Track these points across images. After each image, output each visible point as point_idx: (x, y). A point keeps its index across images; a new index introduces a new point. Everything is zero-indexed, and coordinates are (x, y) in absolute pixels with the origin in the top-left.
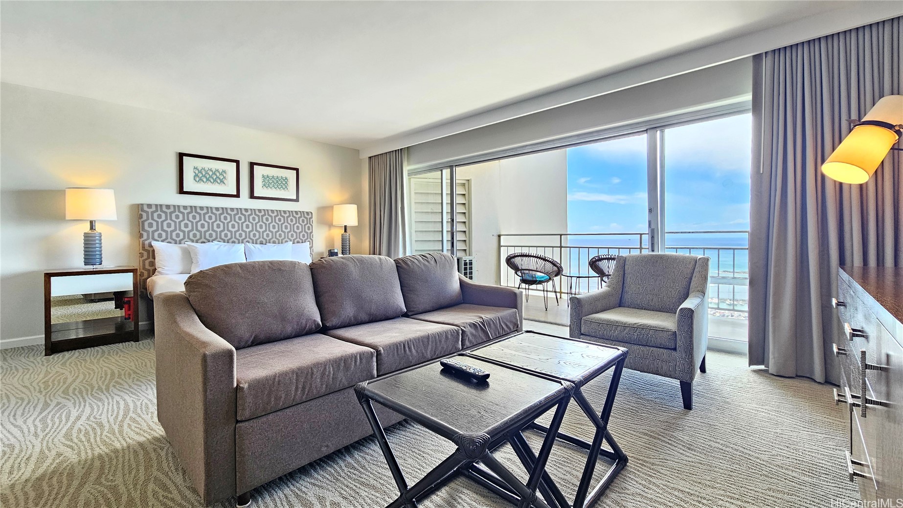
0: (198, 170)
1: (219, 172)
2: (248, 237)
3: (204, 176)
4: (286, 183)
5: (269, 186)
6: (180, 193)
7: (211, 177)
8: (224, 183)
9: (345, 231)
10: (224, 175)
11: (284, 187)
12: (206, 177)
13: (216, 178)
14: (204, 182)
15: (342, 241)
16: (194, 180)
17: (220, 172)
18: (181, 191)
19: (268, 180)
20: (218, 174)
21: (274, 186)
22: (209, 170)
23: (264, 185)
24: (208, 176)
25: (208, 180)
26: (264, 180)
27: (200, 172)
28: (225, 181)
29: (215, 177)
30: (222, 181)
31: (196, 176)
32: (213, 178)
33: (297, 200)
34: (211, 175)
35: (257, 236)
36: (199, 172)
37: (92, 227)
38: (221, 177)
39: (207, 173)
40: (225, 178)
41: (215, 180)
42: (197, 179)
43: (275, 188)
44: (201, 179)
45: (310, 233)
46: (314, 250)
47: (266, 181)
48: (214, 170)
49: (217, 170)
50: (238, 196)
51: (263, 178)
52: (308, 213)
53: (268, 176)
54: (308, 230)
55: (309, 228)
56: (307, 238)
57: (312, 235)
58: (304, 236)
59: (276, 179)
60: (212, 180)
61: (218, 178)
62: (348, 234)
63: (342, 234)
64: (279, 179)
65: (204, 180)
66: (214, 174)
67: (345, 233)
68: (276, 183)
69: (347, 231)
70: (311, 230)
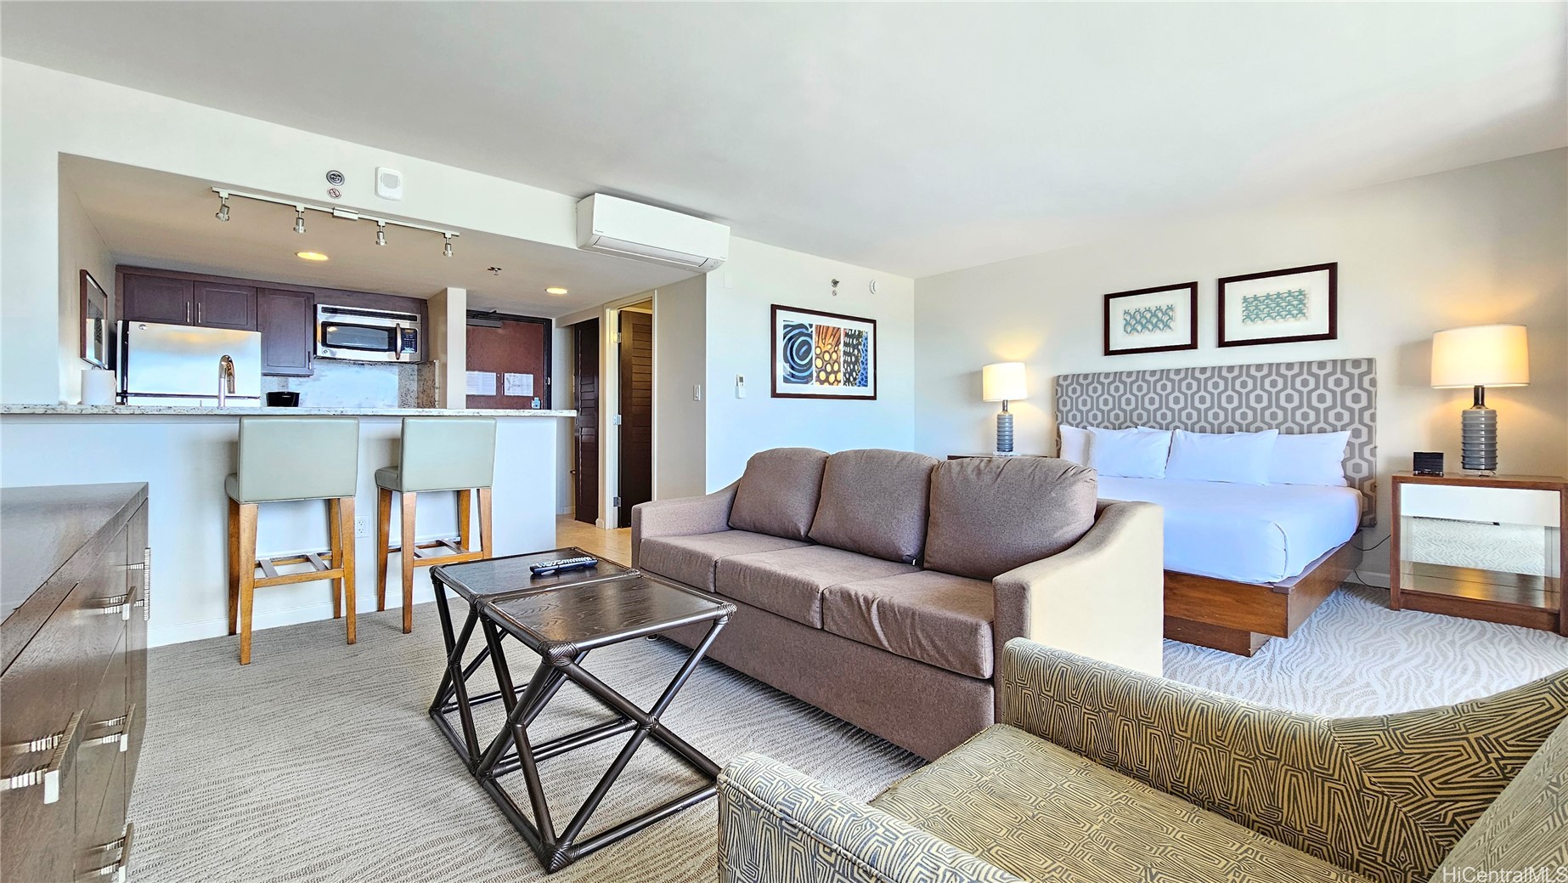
0: (1130, 314)
1: (1162, 311)
2: (1203, 420)
3: (1139, 322)
4: (1301, 302)
5: (1257, 315)
6: (1106, 355)
7: (1149, 321)
8: (1170, 328)
9: (1476, 403)
10: (1171, 313)
11: (1295, 312)
12: (1141, 324)
13: (1156, 322)
14: (1138, 332)
15: (1464, 431)
17: (1164, 310)
18: (1108, 352)
19: (1257, 306)
20: (1160, 315)
21: (1269, 315)
22: (1147, 310)
23: (1248, 317)
24: (1144, 321)
25: (1144, 327)
26: (1247, 307)
27: (1133, 317)
28: (1172, 324)
29: (1154, 320)
30: (1167, 326)
31: (1127, 323)
32: (1152, 323)
33: (1332, 335)
34: (1149, 318)
35: (1222, 418)
36: (1131, 318)
37: (1005, 410)
38: (1165, 318)
39: (1143, 316)
40: (1171, 318)
41: (1155, 326)
42: (1129, 329)
43: (1273, 319)
44: (1134, 329)
45: (1362, 410)
46: (1378, 451)
47: (1252, 308)
48: (1153, 309)
49: (1159, 309)
50: (1193, 345)
51: (1244, 305)
52: (1356, 363)
53: (1256, 298)
54: (1354, 402)
55: (1356, 399)
56: (1352, 422)
57: (1367, 415)
58: (1339, 417)
59: (1275, 299)
60: (1150, 327)
61: (1160, 320)
62: (1486, 412)
63: (1464, 412)
64: (1281, 298)
65: (1139, 328)
66: (1154, 315)
67: (1474, 409)
68: (1275, 307)
69: (1483, 404)
70: (1364, 403)
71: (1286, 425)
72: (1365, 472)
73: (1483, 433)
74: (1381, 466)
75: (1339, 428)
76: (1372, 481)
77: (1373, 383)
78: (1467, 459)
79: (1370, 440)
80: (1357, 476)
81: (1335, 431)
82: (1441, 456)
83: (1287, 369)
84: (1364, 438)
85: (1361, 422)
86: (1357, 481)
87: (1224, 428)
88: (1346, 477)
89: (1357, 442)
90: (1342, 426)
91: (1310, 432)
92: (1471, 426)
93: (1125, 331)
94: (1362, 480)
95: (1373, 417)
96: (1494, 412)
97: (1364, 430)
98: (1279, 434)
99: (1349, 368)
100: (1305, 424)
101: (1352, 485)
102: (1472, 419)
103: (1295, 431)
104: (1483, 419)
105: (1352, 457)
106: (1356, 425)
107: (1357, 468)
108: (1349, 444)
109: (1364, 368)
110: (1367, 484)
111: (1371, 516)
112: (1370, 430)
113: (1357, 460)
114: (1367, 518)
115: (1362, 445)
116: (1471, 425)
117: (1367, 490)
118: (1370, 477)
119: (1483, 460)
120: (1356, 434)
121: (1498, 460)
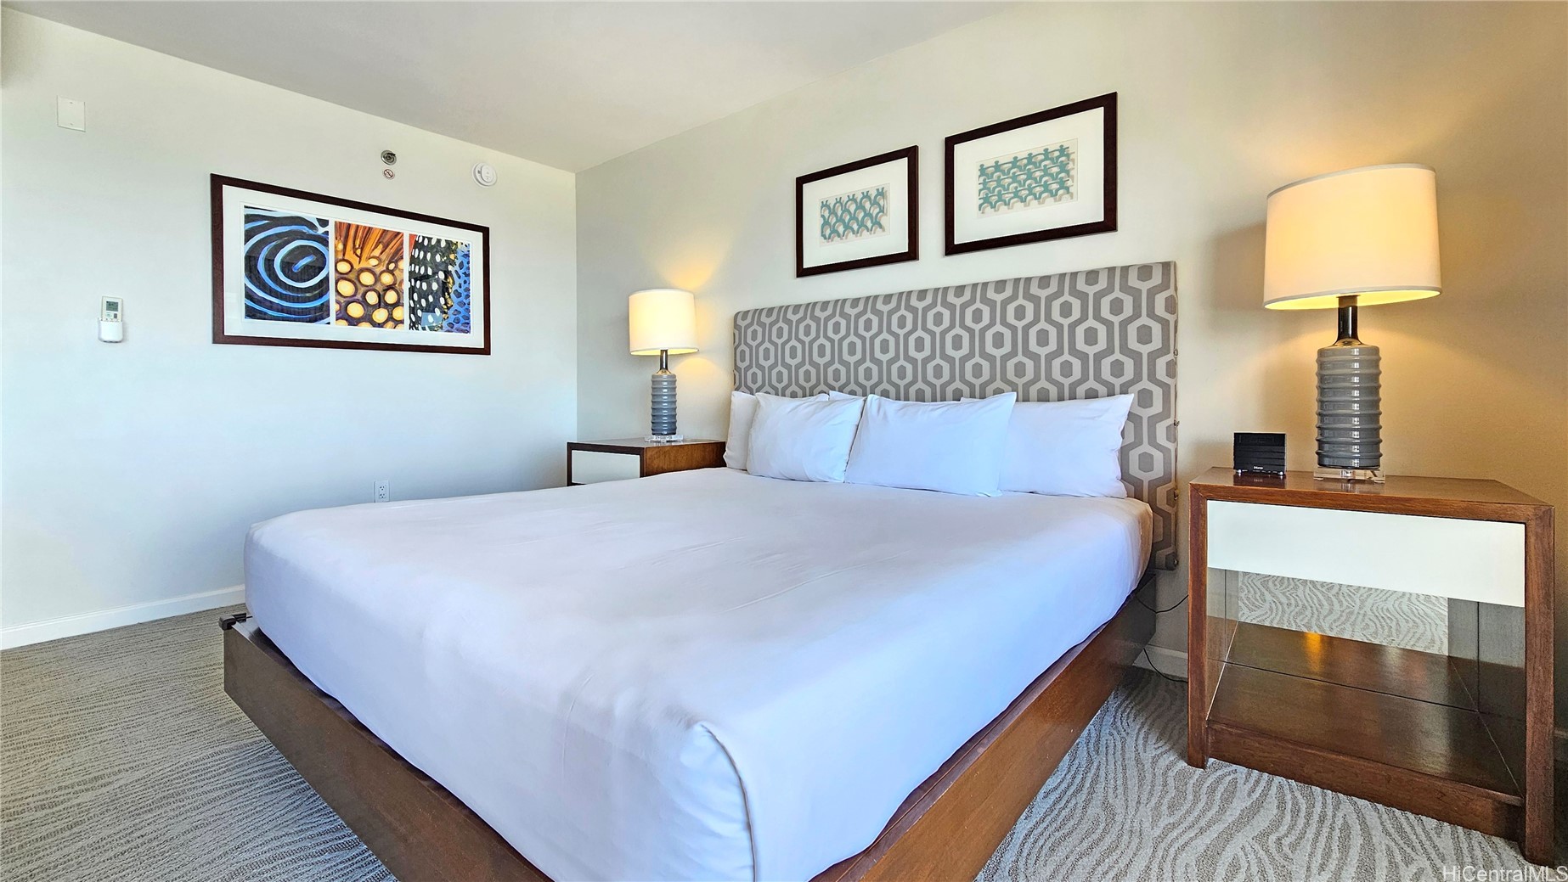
0: (829, 207)
1: (870, 199)
3: (840, 220)
4: (1064, 168)
5: (1000, 196)
6: (798, 277)
7: (853, 218)
8: (881, 227)
10: (881, 203)
11: (1055, 186)
12: (844, 222)
13: (864, 218)
14: (839, 236)
15: (1322, 390)
16: (822, 235)
17: (874, 197)
18: (802, 272)
19: (999, 180)
20: (868, 206)
21: (1017, 195)
22: (850, 200)
23: (986, 200)
24: (847, 218)
25: (847, 227)
26: (984, 183)
27: (833, 211)
28: (883, 221)
29: (861, 216)
30: (877, 223)
31: (826, 223)
32: (857, 221)
33: (1108, 224)
34: (852, 211)
36: (830, 213)
38: (874, 211)
39: (846, 210)
40: (882, 210)
41: (862, 225)
42: (828, 232)
43: (1023, 200)
44: (835, 232)
45: (1153, 357)
46: (1182, 431)
47: (993, 185)
48: (859, 197)
49: (866, 196)
50: (912, 254)
51: (982, 178)
52: (1145, 271)
53: (997, 166)
54: (1140, 341)
55: (1145, 335)
56: (1137, 378)
57: (1161, 364)
58: (1117, 368)
59: (1026, 165)
60: (855, 227)
61: (868, 214)
62: (1361, 351)
63: (1321, 353)
64: (1034, 163)
65: (841, 229)
66: (860, 207)
67: (1340, 346)
68: (1025, 181)
69: (1355, 336)
70: (1156, 343)
71: (1038, 386)
72: (1158, 471)
73: (1356, 393)
74: (1185, 458)
75: (1117, 389)
76: (1171, 485)
77: (1172, 305)
78: (1326, 447)
79: (1167, 412)
80: (1146, 477)
81: (1111, 394)
82: (1279, 439)
83: (1039, 287)
84: (1157, 407)
85: (1152, 377)
86: (1146, 485)
87: (950, 390)
88: (1125, 477)
89: (1146, 413)
90: (1122, 386)
91: (1073, 397)
92: (1335, 380)
93: (823, 236)
94: (1154, 485)
95: (1172, 369)
96: (1376, 350)
97: (1157, 392)
98: (1017, 401)
99: (1133, 281)
100: (1067, 382)
101: (1138, 496)
102: (1335, 365)
103: (1051, 395)
104: (1356, 365)
105: (1138, 442)
106: (1145, 384)
107: (1146, 462)
108: (1131, 416)
109: (1157, 279)
110: (1161, 493)
111: (1169, 551)
112: (1169, 394)
113: (1145, 448)
114: (1163, 554)
115: (1153, 421)
116: (1335, 378)
117: (1162, 503)
118: (1165, 480)
119: (1356, 449)
120: (1144, 399)
121: (1382, 448)
